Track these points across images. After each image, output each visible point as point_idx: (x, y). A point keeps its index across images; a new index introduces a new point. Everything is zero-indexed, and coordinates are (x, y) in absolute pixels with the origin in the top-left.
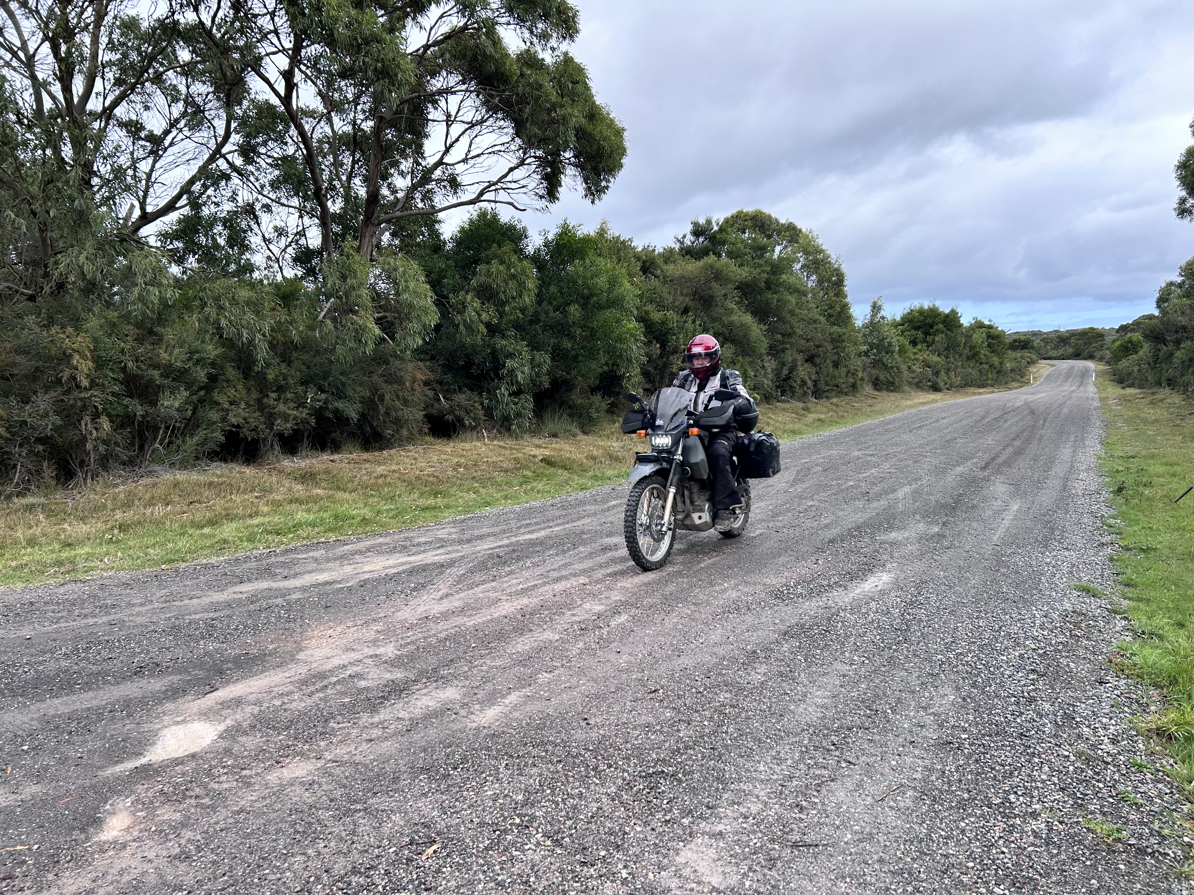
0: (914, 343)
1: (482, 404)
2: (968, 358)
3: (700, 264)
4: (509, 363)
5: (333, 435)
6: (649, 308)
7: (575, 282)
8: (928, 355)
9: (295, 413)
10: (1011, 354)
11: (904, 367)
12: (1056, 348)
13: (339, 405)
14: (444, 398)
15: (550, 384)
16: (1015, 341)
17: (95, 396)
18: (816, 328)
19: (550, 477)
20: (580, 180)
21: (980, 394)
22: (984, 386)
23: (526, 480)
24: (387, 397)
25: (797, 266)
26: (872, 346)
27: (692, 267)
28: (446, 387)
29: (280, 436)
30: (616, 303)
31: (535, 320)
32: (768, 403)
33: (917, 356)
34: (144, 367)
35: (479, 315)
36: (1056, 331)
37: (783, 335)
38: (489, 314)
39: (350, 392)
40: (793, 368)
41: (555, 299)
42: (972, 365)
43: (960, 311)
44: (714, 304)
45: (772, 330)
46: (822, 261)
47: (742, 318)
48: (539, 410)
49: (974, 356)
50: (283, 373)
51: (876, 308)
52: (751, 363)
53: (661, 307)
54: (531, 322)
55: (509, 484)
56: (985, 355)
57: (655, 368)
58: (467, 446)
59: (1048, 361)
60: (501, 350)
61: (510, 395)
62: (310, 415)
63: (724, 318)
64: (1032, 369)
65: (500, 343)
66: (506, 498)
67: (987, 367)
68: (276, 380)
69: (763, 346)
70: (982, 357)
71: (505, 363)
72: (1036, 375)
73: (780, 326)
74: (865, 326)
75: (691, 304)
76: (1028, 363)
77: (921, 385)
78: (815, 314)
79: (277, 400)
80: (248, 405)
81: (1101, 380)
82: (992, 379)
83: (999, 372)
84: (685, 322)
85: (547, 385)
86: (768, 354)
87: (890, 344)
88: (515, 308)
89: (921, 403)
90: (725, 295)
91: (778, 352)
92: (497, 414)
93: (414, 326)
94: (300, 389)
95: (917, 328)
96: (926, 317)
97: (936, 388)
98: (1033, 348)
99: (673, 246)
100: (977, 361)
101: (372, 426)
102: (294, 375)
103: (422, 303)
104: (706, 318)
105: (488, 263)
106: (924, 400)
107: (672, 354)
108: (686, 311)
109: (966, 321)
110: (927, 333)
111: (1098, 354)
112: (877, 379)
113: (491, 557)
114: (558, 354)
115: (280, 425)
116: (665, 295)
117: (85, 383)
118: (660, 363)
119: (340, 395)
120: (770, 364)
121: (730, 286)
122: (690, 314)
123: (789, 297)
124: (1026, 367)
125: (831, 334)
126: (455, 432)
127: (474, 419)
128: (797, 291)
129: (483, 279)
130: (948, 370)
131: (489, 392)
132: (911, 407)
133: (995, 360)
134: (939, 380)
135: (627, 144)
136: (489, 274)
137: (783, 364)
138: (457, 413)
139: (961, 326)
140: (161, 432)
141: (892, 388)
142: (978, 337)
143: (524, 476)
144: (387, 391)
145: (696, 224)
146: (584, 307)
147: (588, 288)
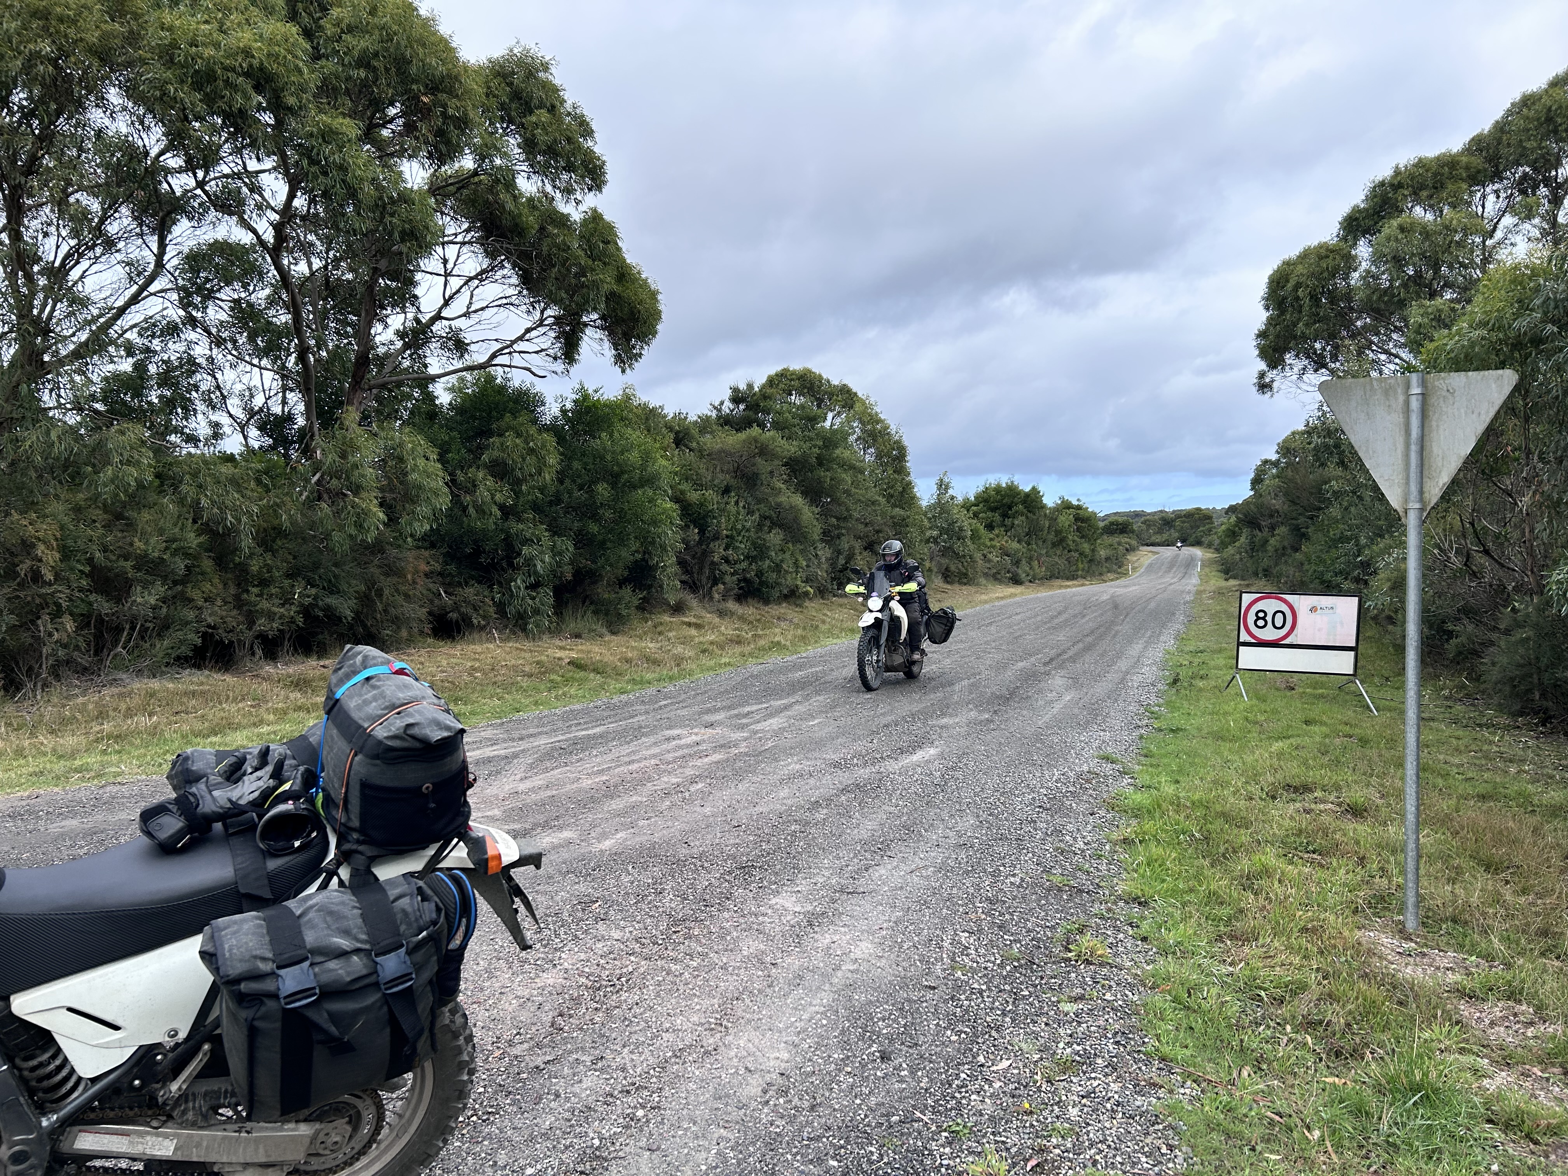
0: (990, 527)
1: (493, 599)
2: (1054, 545)
3: (742, 436)
4: (525, 550)
5: (320, 637)
6: (685, 486)
7: (602, 458)
8: (1007, 542)
9: (282, 610)
10: (1108, 540)
11: (978, 556)
12: (1160, 532)
13: (332, 601)
14: (445, 592)
15: (574, 575)
16: (1112, 523)
17: (60, 592)
18: (875, 511)
19: (581, 682)
20: (607, 344)
21: (1069, 586)
22: (1073, 578)
23: (554, 686)
24: (386, 592)
25: (852, 438)
26: (942, 531)
27: (733, 440)
28: (448, 580)
29: (262, 637)
30: (649, 481)
31: (557, 500)
32: (823, 598)
33: (994, 543)
34: (114, 558)
35: (493, 496)
36: (1161, 511)
37: (838, 519)
38: (504, 496)
39: (344, 587)
40: (850, 558)
41: (579, 476)
42: (1058, 552)
43: (1041, 489)
44: (759, 482)
45: (825, 514)
46: (880, 432)
47: (791, 500)
48: (560, 606)
49: (1060, 542)
50: (268, 565)
51: (943, 486)
52: (802, 551)
53: (699, 485)
54: (551, 503)
55: (537, 690)
56: (1074, 541)
57: (693, 557)
58: (478, 648)
59: (1151, 548)
60: (517, 535)
61: (527, 588)
62: (299, 613)
63: (770, 499)
64: (1131, 557)
65: (516, 527)
66: (536, 703)
67: (1076, 555)
68: (260, 572)
69: (816, 532)
70: (1071, 543)
71: (521, 550)
72: (1136, 565)
73: (834, 508)
74: (931, 507)
75: (733, 482)
76: (1127, 550)
77: (999, 576)
78: (873, 494)
79: (260, 595)
80: (226, 603)
81: (1207, 570)
82: (1083, 570)
83: (1091, 561)
84: (727, 503)
85: (569, 577)
86: (822, 540)
87: (961, 529)
88: (533, 487)
89: (998, 598)
90: (771, 472)
91: (832, 538)
92: (510, 610)
93: (423, 510)
94: (287, 582)
95: (993, 510)
96: (1003, 497)
97: (1016, 581)
98: (1133, 532)
99: (709, 414)
100: (1064, 548)
101: (365, 626)
102: (279, 566)
103: (433, 484)
104: (750, 499)
105: (501, 435)
106: (1001, 595)
107: (713, 540)
108: (726, 491)
109: (1050, 500)
110: (1005, 516)
111: (1205, 540)
112: (947, 569)
113: (553, 749)
114: (583, 541)
115: (262, 625)
116: (703, 471)
117: (49, 576)
118: (699, 551)
119: (332, 589)
120: (824, 553)
121: (776, 462)
122: (733, 494)
123: (844, 476)
124: (1124, 555)
125: (892, 517)
126: (459, 632)
127: (484, 617)
128: (852, 467)
129: (496, 453)
130: (1030, 559)
131: (500, 584)
132: (986, 602)
133: (1086, 547)
134: (1020, 571)
135: (661, 307)
136: (503, 448)
137: (839, 552)
138: (463, 610)
139: (1044, 507)
140: (125, 633)
141: (965, 580)
142: (1065, 520)
143: (552, 681)
144: (386, 584)
145: (735, 390)
146: (614, 485)
147: (618, 464)
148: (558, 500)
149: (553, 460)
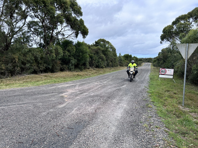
0: (125, 59)
3: (97, 47)
5: (47, 71)
6: (90, 53)
10: (139, 61)
11: (124, 63)
15: (77, 64)
17: (18, 64)
24: (55, 65)
25: (109, 48)
28: (62, 64)
32: (106, 68)
34: (24, 60)
38: (69, 54)
39: (50, 65)
41: (78, 52)
44: (98, 53)
46: (112, 47)
47: (102, 55)
48: (75, 68)
51: (120, 54)
52: (103, 62)
59: (144, 63)
61: (71, 65)
62: (45, 68)
65: (70, 58)
68: (40, 62)
69: (105, 59)
71: (71, 61)
73: (107, 56)
74: (119, 57)
76: (141, 63)
78: (112, 55)
79: (40, 65)
80: (36, 66)
81: (152, 66)
87: (122, 60)
88: (72, 53)
92: (69, 68)
94: (44, 64)
96: (127, 56)
98: (142, 60)
103: (61, 52)
105: (69, 46)
111: (151, 62)
114: (78, 60)
115: (41, 69)
116: (92, 51)
118: (91, 61)
121: (101, 51)
122: (95, 54)
123: (109, 52)
125: (114, 58)
127: (66, 69)
131: (68, 65)
132: (125, 69)
137: (108, 62)
139: (132, 57)
140: (25, 69)
141: (122, 66)
143: (75, 77)
146: (82, 53)
147: (83, 50)
148: (75, 55)
149: (75, 50)
